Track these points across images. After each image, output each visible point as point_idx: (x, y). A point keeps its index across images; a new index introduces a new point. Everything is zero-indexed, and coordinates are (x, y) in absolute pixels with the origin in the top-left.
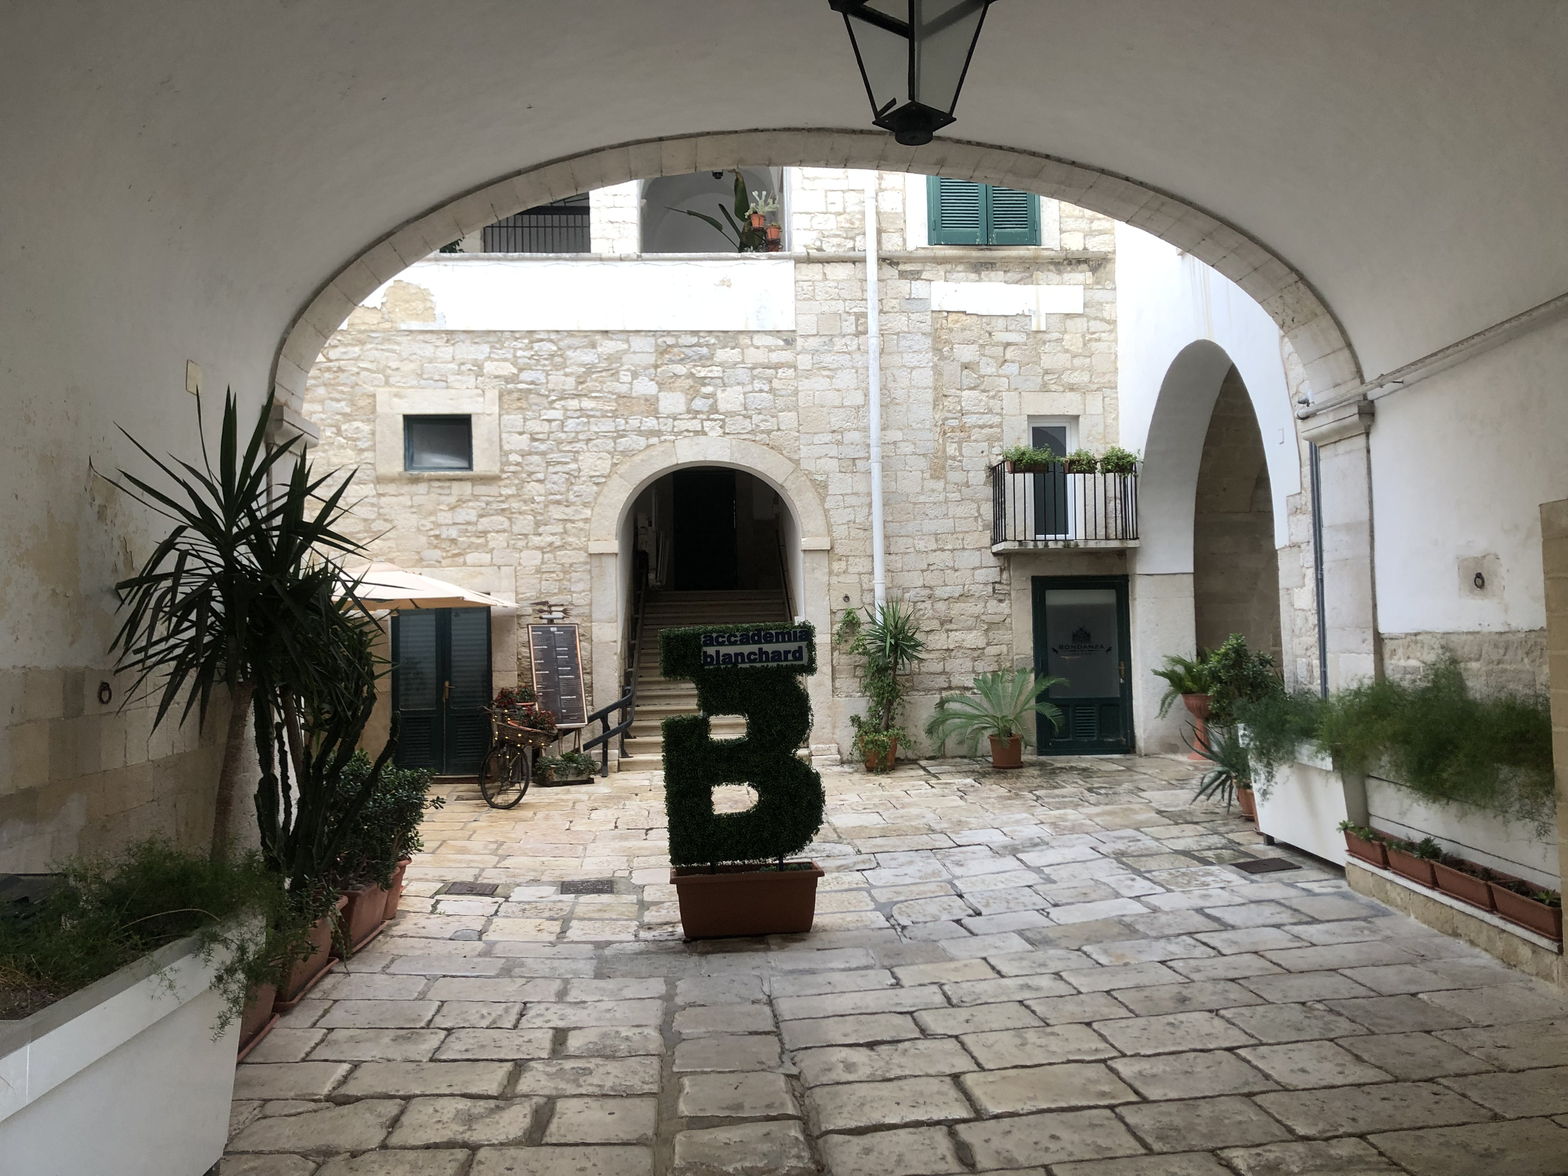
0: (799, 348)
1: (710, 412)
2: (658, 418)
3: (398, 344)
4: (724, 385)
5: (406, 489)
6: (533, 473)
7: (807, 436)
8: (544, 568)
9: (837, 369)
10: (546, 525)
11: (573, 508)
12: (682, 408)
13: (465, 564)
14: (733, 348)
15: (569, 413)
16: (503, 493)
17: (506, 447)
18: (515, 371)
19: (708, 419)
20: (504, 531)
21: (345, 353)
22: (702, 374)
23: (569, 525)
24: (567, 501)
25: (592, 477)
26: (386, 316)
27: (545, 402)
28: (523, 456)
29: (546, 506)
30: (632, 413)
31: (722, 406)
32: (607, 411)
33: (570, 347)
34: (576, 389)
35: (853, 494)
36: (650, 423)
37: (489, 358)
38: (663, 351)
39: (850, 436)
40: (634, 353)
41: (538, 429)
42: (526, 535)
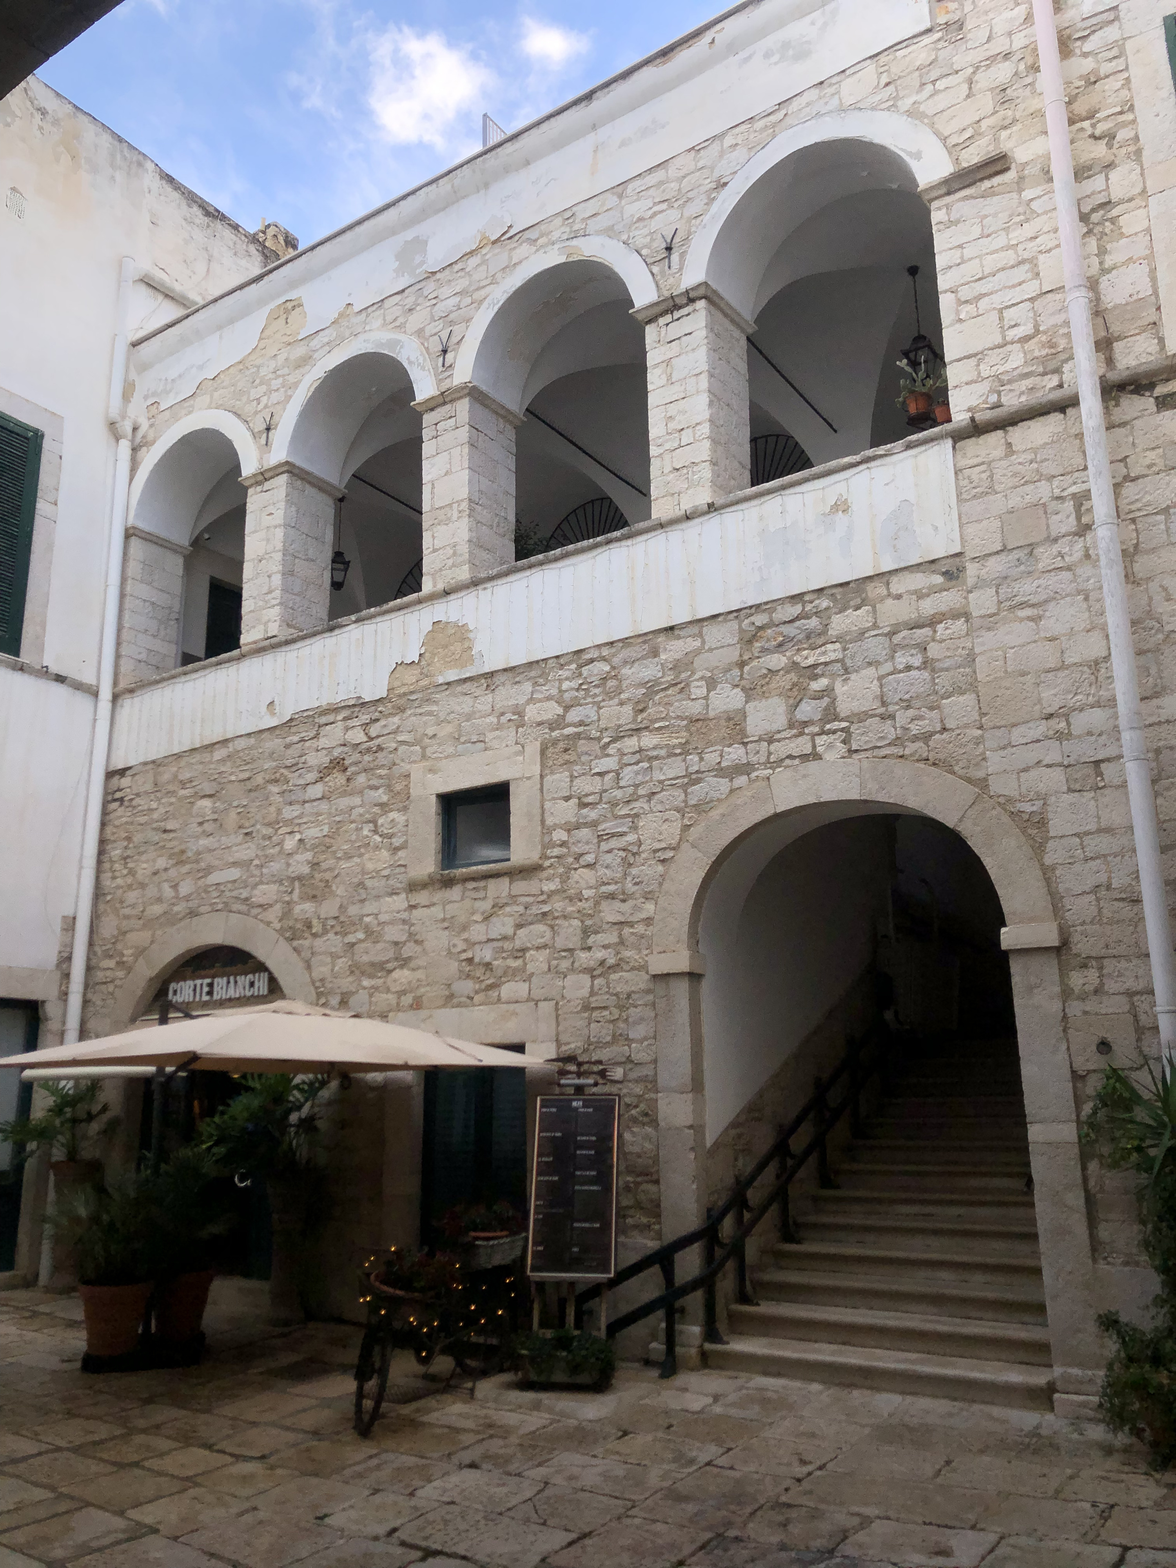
0: (970, 581)
1: (825, 720)
2: (745, 744)
3: (436, 703)
4: (847, 671)
5: (440, 895)
6: (582, 855)
7: (998, 733)
8: (595, 1002)
9: (1046, 601)
10: (596, 932)
11: (631, 903)
12: (781, 721)
13: (499, 1000)
14: (857, 608)
15: (626, 759)
16: (545, 888)
17: (549, 821)
18: (560, 711)
19: (823, 733)
20: (545, 946)
21: (385, 726)
22: (810, 661)
23: (627, 931)
24: (623, 893)
25: (656, 851)
26: (425, 671)
27: (596, 747)
28: (569, 831)
29: (597, 903)
30: (710, 744)
31: (844, 707)
32: (674, 747)
33: (625, 663)
34: (634, 720)
35: (1100, 831)
36: (735, 754)
37: (531, 700)
38: (749, 640)
39: (1080, 722)
40: (711, 650)
41: (588, 789)
42: (571, 950)
